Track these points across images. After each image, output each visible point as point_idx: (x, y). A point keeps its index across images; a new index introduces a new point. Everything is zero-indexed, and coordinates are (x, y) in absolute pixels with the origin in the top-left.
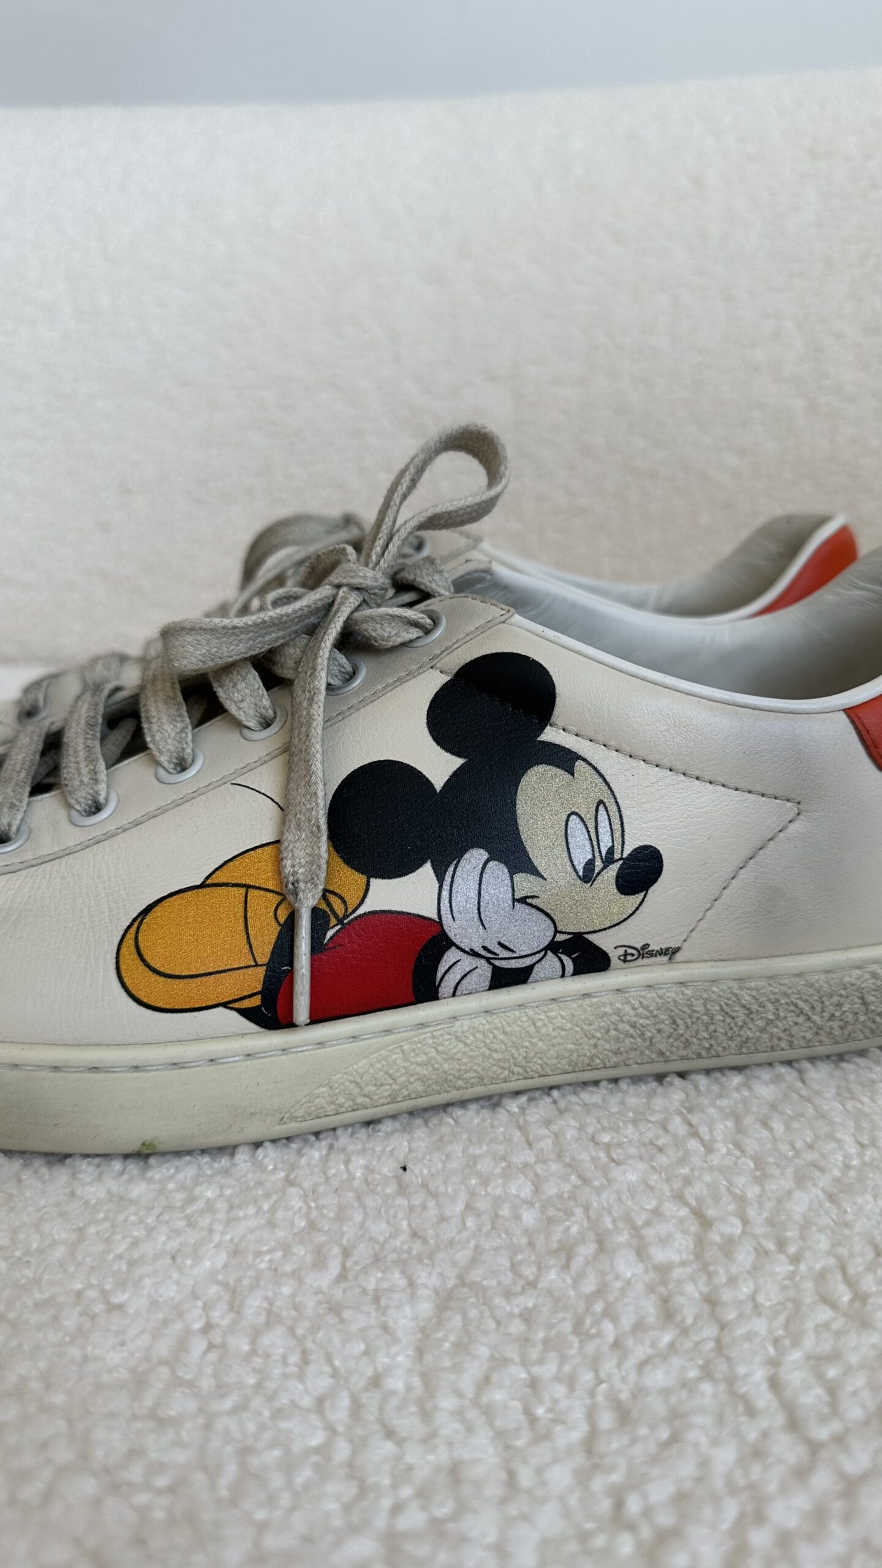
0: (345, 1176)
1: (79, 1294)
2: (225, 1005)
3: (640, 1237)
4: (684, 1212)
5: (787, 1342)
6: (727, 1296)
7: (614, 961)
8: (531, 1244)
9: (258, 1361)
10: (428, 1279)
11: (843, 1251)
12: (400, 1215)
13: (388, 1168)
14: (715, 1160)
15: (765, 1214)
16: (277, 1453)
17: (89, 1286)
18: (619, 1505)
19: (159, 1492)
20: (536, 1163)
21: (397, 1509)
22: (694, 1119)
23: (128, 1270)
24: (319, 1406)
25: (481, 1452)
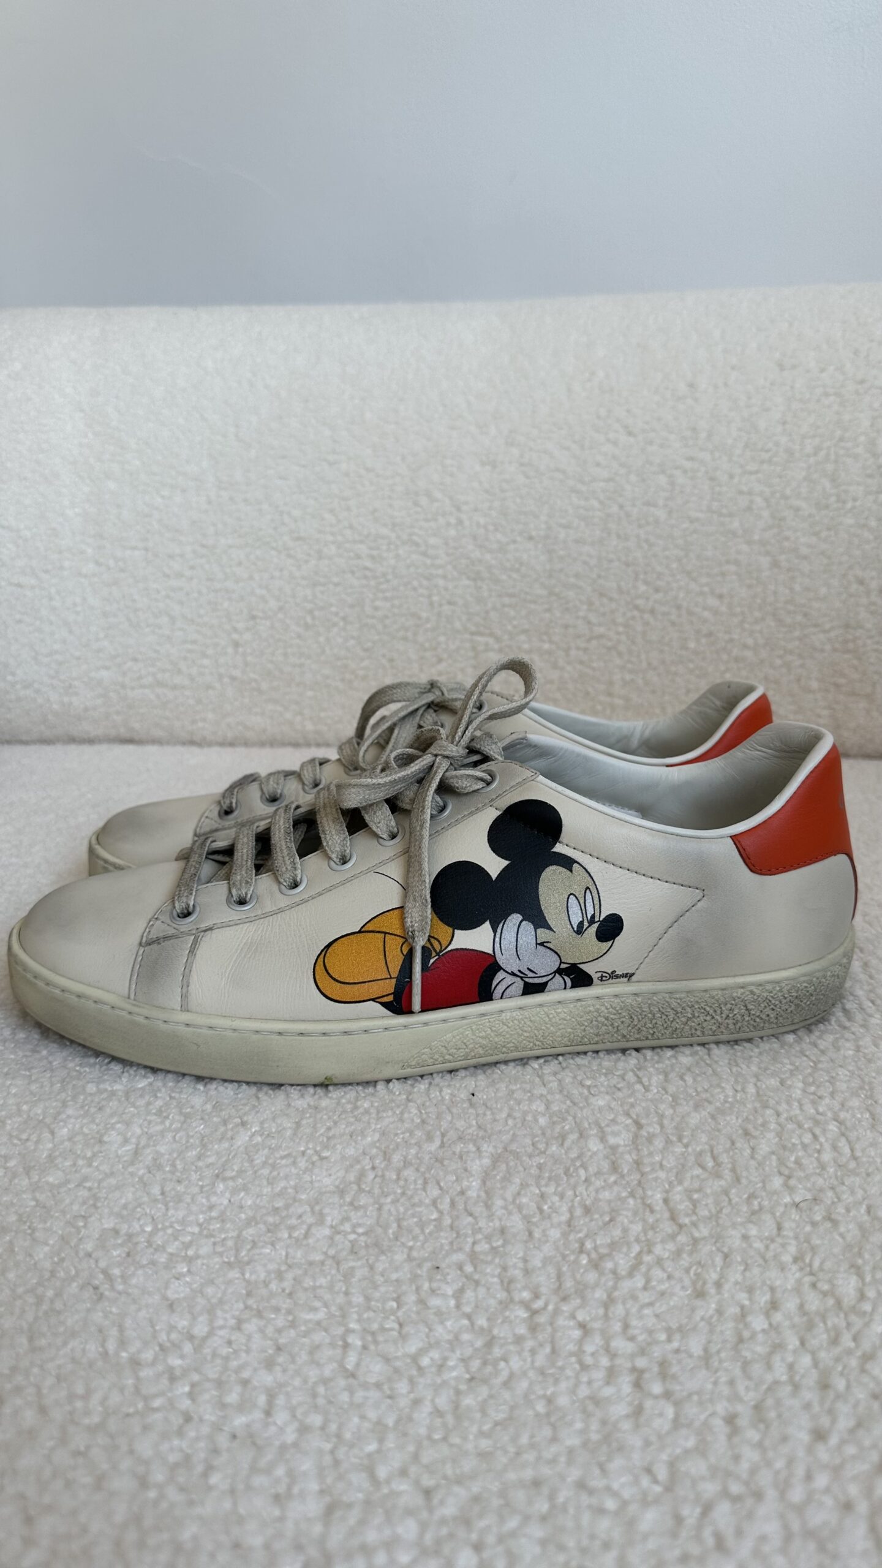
0: (439, 1098)
2: (373, 1000)
4: (628, 1120)
6: (646, 1161)
7: (595, 980)
8: (543, 1134)
11: (713, 1143)
12: (472, 1117)
13: (464, 1095)
14: (650, 1096)
17: (308, 1149)
20: (547, 1094)
21: (475, 1243)
22: (640, 1074)
23: (327, 1141)
24: (434, 1203)
25: (516, 1223)
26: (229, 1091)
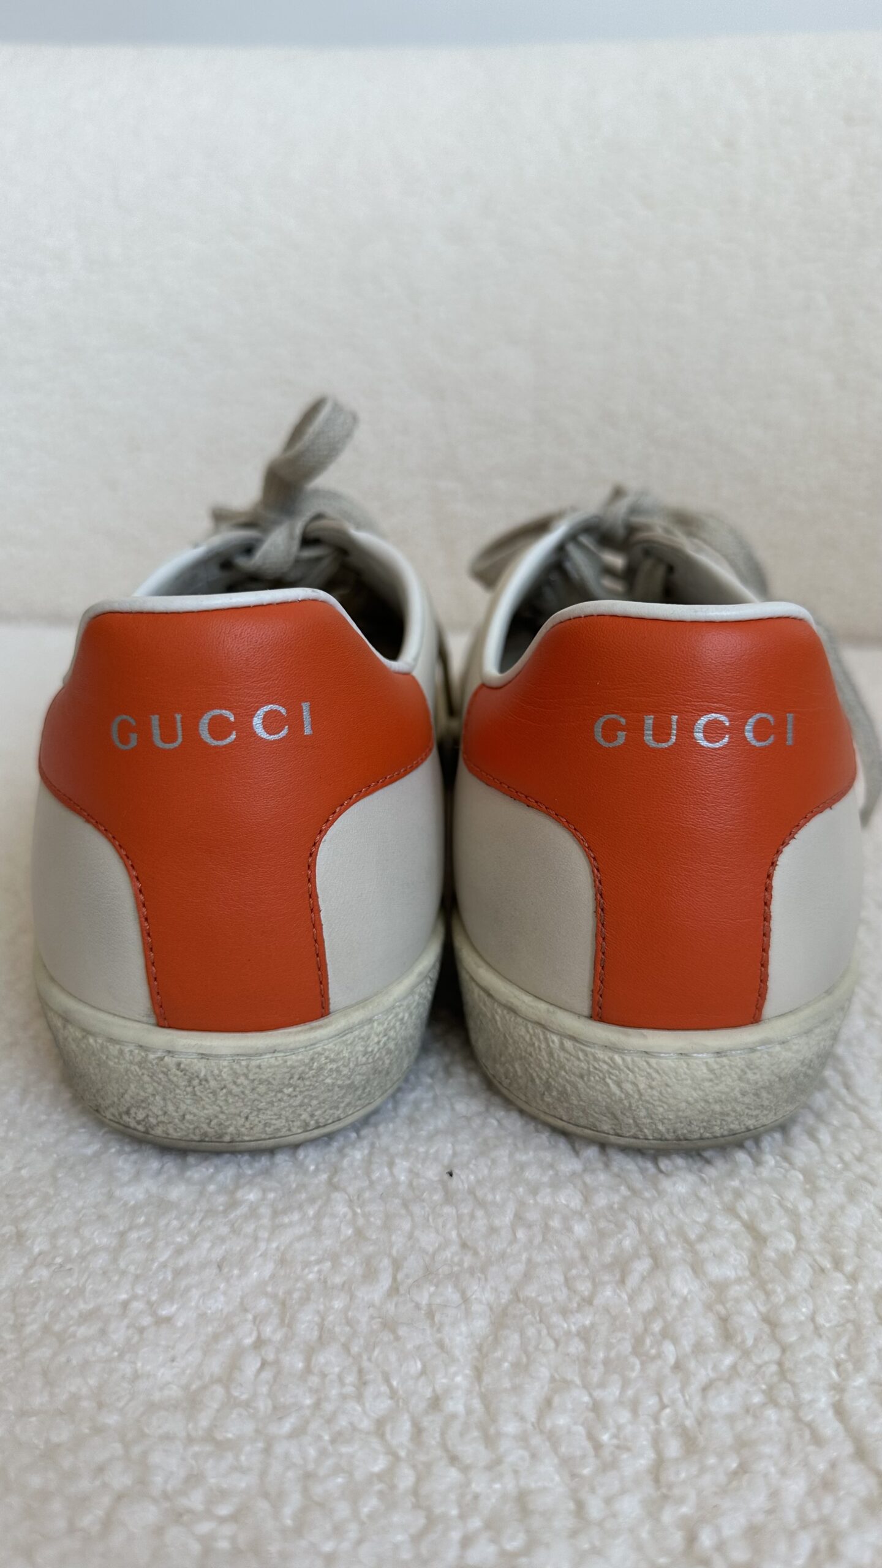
0: (389, 1180)
1: (125, 1305)
3: (695, 1253)
4: (736, 1226)
5: (850, 1366)
8: (584, 1258)
9: (314, 1380)
12: (449, 1225)
13: (432, 1172)
17: (134, 1297)
18: (691, 1539)
19: (223, 1520)
21: (466, 1542)
23: (173, 1279)
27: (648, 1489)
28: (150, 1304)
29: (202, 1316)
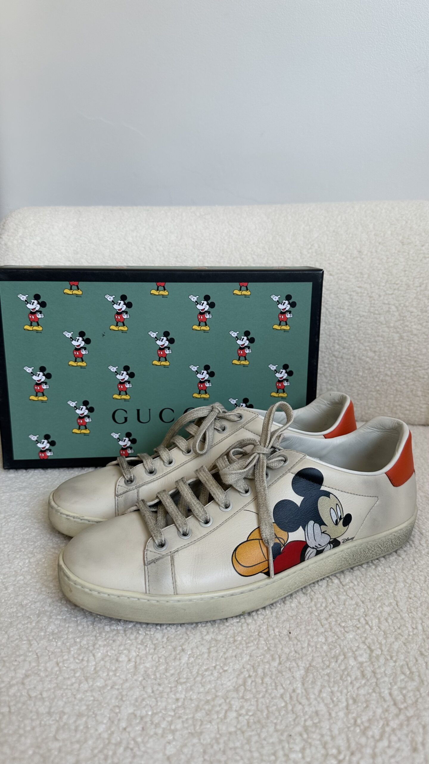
0: (274, 634)
1: (215, 667)
3: (355, 654)
4: (365, 647)
5: (393, 684)
6: (378, 671)
8: (327, 655)
9: (265, 685)
10: (302, 664)
11: (407, 660)
12: (291, 646)
14: (373, 632)
15: (387, 648)
16: (275, 707)
17: (217, 665)
18: (355, 721)
19: (250, 716)
20: (325, 632)
21: (305, 721)
23: (225, 660)
24: (282, 696)
25: (322, 708)
26: (172, 630)
27: (345, 710)
28: (221, 667)
29: (234, 670)
